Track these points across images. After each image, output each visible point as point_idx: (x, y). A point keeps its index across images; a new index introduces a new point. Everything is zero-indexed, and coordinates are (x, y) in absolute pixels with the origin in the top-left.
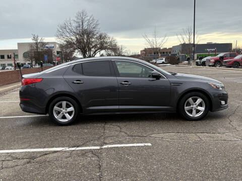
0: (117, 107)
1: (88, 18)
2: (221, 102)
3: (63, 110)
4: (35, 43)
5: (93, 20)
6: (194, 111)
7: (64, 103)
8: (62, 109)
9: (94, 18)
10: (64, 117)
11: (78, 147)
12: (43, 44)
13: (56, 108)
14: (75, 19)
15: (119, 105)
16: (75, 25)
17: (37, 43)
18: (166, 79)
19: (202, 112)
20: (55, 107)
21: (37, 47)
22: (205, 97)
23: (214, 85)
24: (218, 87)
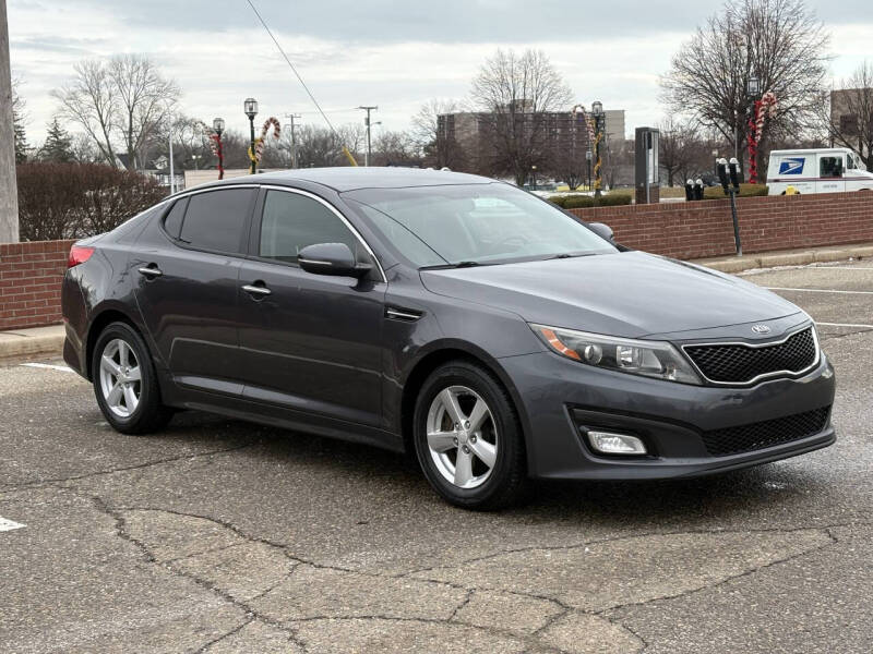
0: (237, 389)
2: (585, 438)
20: (104, 357)
23: (563, 338)
24: (587, 350)
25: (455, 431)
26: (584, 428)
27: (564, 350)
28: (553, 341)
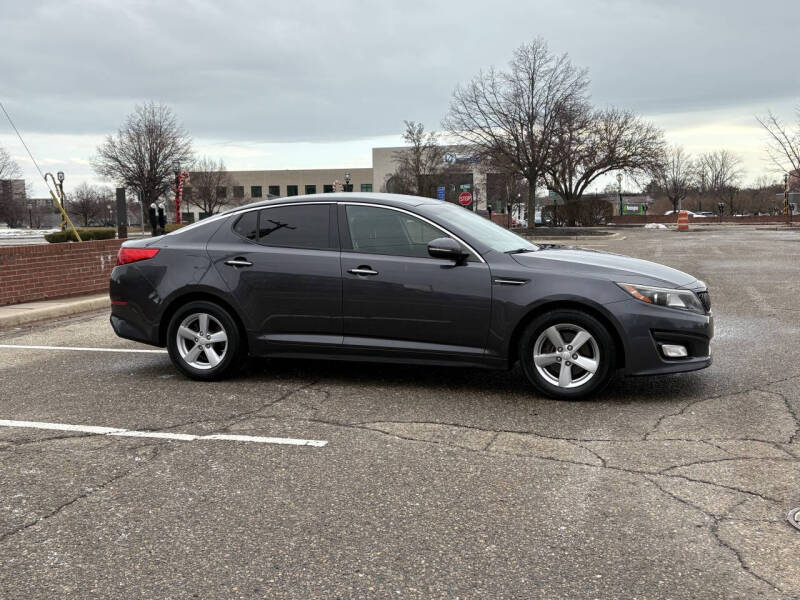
0: (337, 340)
1: (552, 65)
2: (660, 349)
3: (201, 338)
4: (412, 149)
5: (568, 71)
6: (565, 371)
7: (204, 318)
8: (198, 335)
9: (572, 65)
10: (203, 358)
11: (153, 430)
12: (436, 152)
13: (183, 329)
14: (510, 72)
15: (345, 335)
16: (506, 89)
17: (417, 150)
18: (482, 265)
19: (591, 376)
20: (181, 327)
21: (418, 161)
22: (600, 326)
23: (639, 290)
24: (656, 296)
25: (557, 352)
26: (660, 344)
27: (642, 297)
28: (634, 292)
